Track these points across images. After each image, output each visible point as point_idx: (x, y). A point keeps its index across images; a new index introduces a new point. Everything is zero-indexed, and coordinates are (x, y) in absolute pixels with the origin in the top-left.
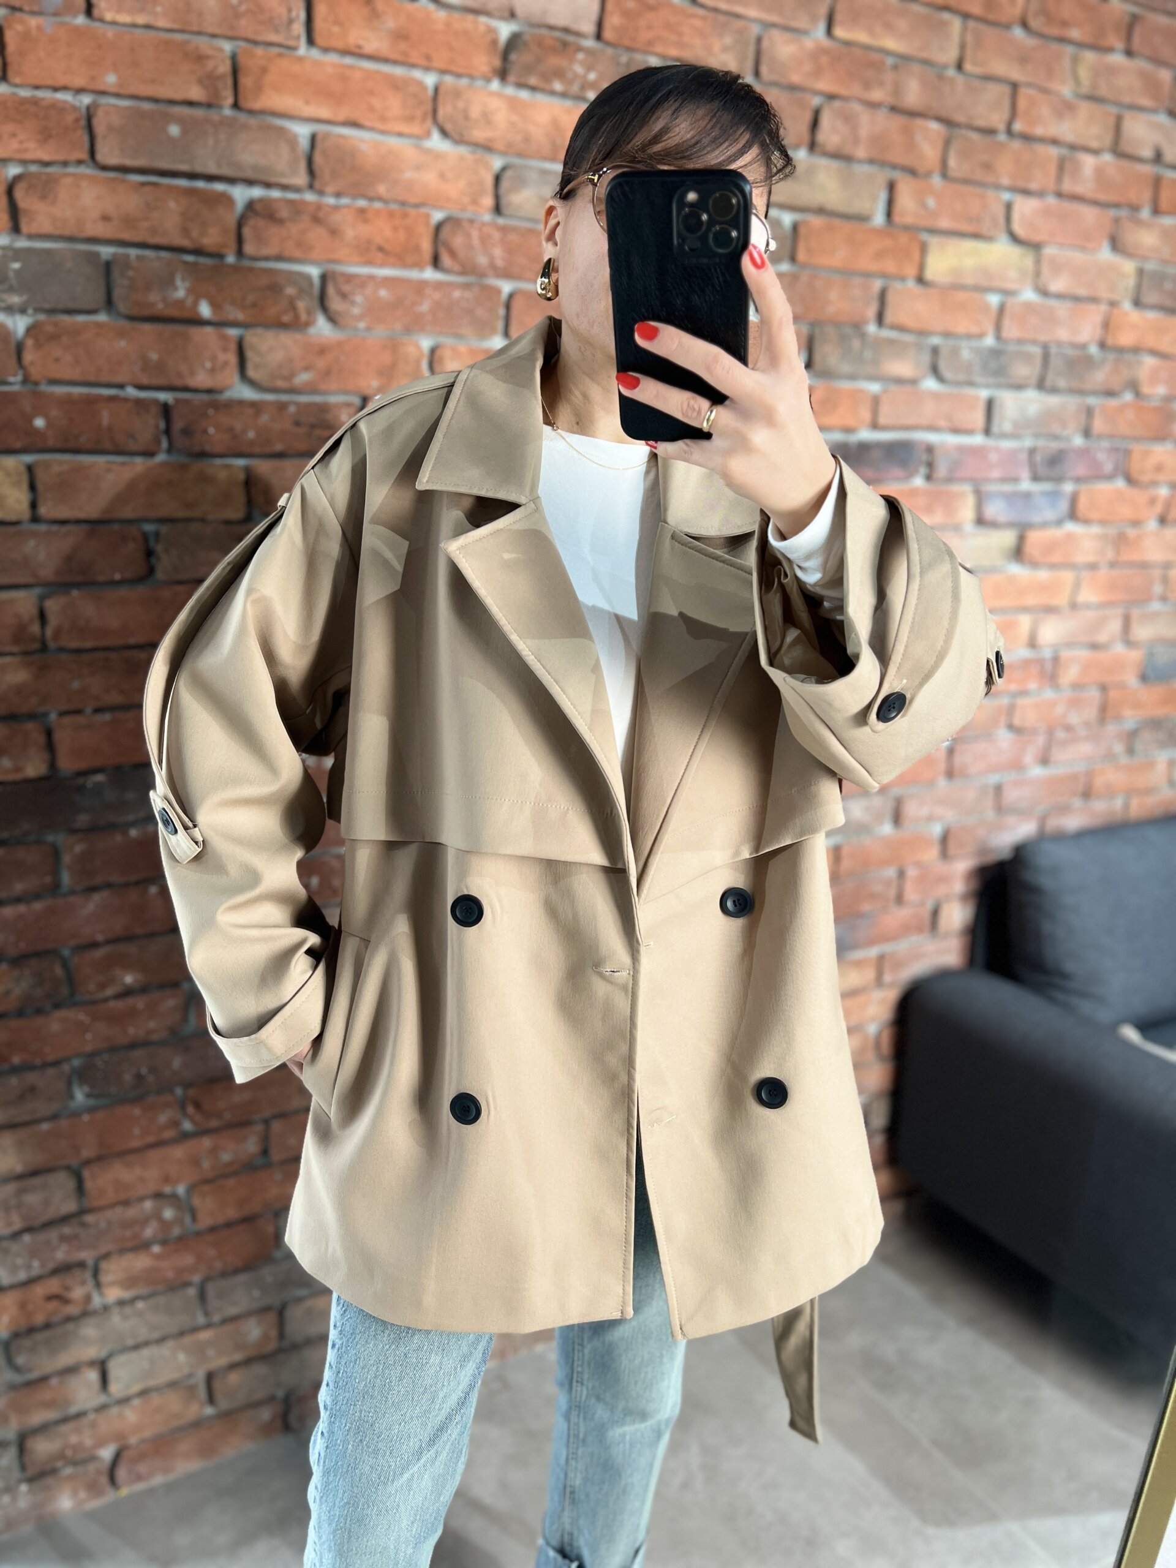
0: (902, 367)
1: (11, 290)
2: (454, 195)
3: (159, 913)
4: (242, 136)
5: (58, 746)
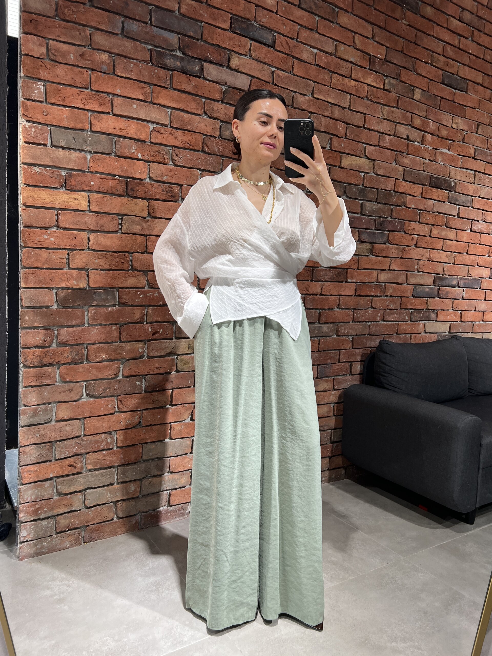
2: (209, 131)
3: (115, 335)
4: (153, 109)
5: (90, 279)
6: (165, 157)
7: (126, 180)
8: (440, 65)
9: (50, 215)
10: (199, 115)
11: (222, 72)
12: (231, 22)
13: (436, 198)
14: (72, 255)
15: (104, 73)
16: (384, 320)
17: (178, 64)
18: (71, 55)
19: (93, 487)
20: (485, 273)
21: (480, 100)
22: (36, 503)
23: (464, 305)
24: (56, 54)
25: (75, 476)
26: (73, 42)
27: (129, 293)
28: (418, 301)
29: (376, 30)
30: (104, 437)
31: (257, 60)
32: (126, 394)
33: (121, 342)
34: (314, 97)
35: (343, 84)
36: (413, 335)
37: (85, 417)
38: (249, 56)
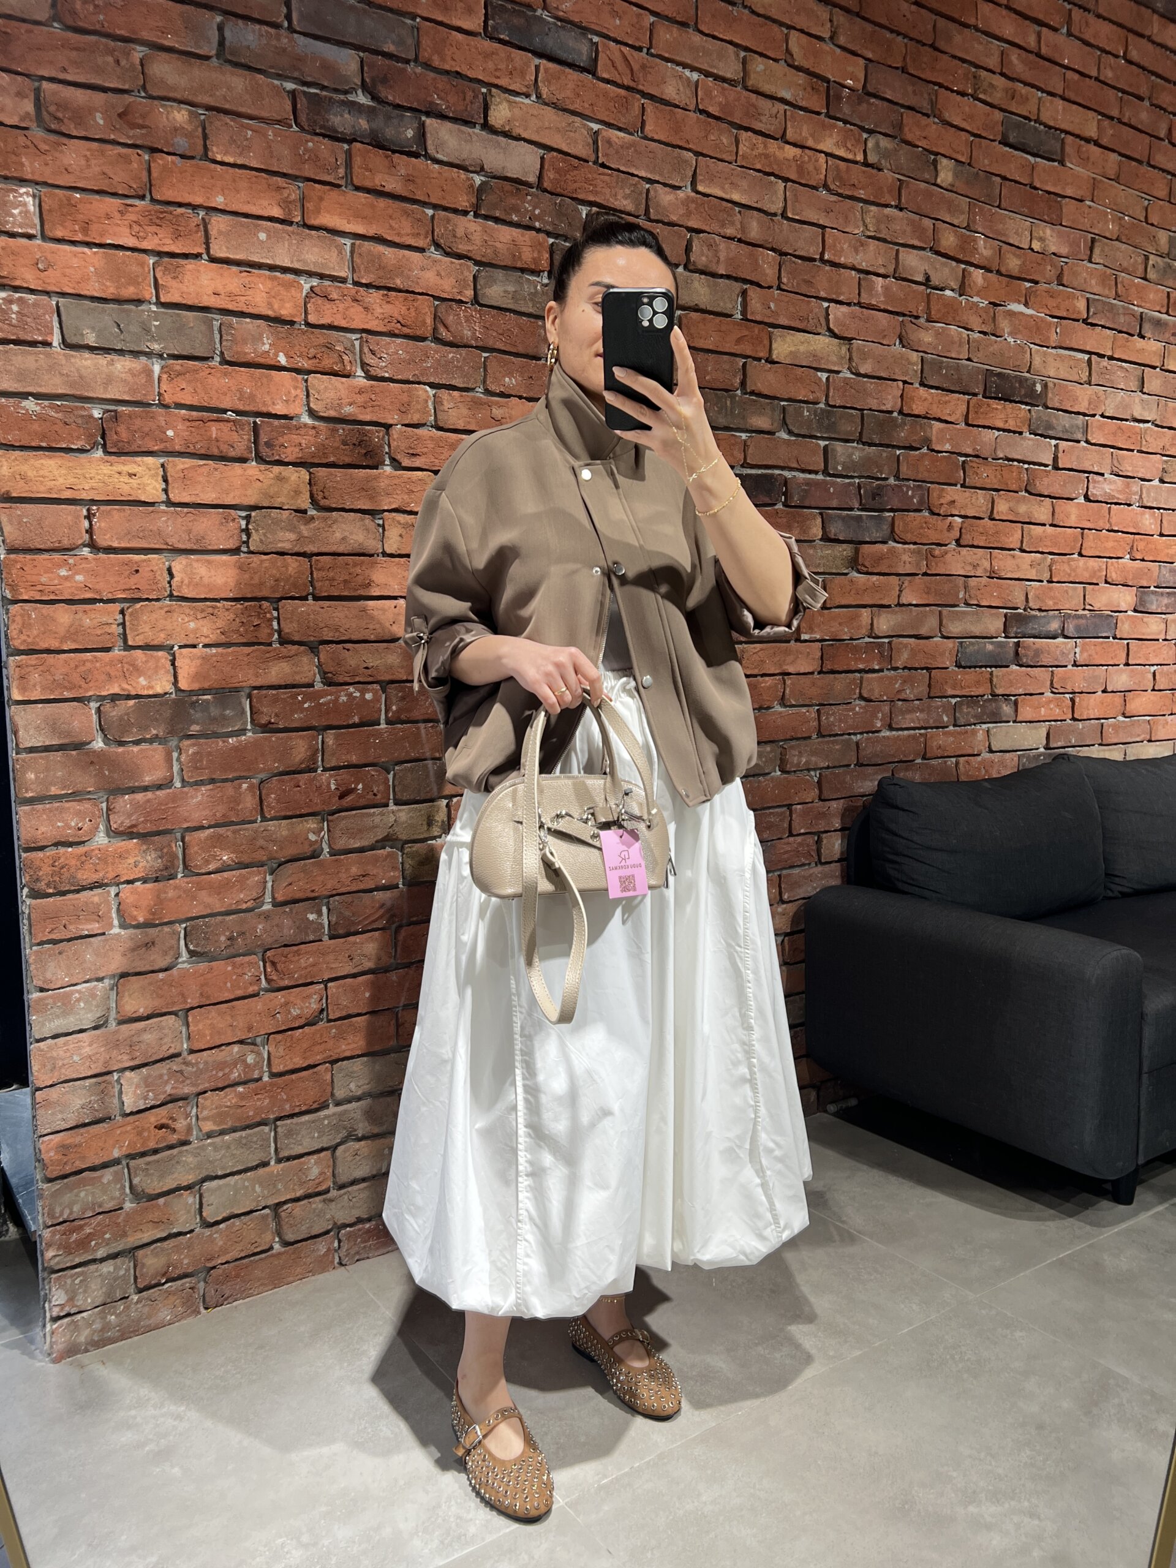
0: (761, 422)
1: (153, 339)
2: (447, 288)
3: (249, 805)
4: (307, 242)
5: (179, 671)
6: (345, 357)
7: (252, 420)
8: (997, 98)
9: (70, 518)
10: (421, 250)
11: (471, 141)
12: (486, 15)
13: (1000, 425)
14: (131, 614)
15: (182, 157)
16: (891, 728)
17: (364, 124)
18: (98, 115)
19: (220, 1173)
20: (1125, 598)
21: (1094, 179)
22: (82, 1222)
23: (1078, 679)
24: (60, 115)
25: (175, 1151)
26: (98, 81)
27: (276, 700)
28: (971, 675)
29: (840, 18)
30: (238, 1052)
31: (555, 106)
32: (286, 946)
33: (264, 819)
34: (698, 192)
35: (767, 156)
36: (962, 760)
37: (188, 1006)
38: (534, 98)
